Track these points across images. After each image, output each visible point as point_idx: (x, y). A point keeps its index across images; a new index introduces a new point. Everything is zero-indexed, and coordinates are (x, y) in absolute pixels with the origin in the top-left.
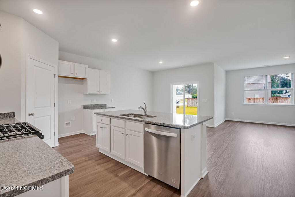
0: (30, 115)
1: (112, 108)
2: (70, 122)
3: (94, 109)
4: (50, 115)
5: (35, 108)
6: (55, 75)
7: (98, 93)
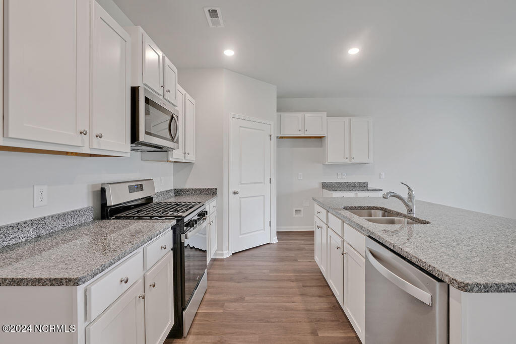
0: (234, 193)
1: (375, 190)
2: (302, 209)
3: (336, 191)
4: (264, 196)
5: (241, 184)
6: (271, 135)
7: (348, 161)
